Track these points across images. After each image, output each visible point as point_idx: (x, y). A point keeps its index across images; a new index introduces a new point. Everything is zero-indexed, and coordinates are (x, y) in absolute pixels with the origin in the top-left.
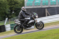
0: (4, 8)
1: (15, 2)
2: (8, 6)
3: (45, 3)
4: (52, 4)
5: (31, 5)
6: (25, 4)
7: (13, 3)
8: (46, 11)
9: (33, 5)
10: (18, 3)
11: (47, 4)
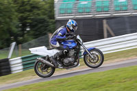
0: (8, 20)
1: (31, 4)
2: (16, 13)
3: (103, 7)
4: (118, 9)
5: (69, 11)
6: (55, 9)
7: (28, 7)
8: (105, 26)
9: (74, 11)
10: (38, 8)
11: (106, 9)
